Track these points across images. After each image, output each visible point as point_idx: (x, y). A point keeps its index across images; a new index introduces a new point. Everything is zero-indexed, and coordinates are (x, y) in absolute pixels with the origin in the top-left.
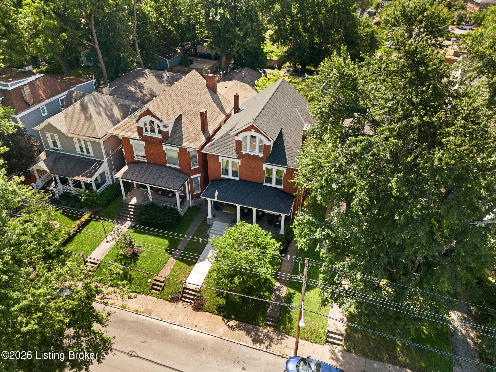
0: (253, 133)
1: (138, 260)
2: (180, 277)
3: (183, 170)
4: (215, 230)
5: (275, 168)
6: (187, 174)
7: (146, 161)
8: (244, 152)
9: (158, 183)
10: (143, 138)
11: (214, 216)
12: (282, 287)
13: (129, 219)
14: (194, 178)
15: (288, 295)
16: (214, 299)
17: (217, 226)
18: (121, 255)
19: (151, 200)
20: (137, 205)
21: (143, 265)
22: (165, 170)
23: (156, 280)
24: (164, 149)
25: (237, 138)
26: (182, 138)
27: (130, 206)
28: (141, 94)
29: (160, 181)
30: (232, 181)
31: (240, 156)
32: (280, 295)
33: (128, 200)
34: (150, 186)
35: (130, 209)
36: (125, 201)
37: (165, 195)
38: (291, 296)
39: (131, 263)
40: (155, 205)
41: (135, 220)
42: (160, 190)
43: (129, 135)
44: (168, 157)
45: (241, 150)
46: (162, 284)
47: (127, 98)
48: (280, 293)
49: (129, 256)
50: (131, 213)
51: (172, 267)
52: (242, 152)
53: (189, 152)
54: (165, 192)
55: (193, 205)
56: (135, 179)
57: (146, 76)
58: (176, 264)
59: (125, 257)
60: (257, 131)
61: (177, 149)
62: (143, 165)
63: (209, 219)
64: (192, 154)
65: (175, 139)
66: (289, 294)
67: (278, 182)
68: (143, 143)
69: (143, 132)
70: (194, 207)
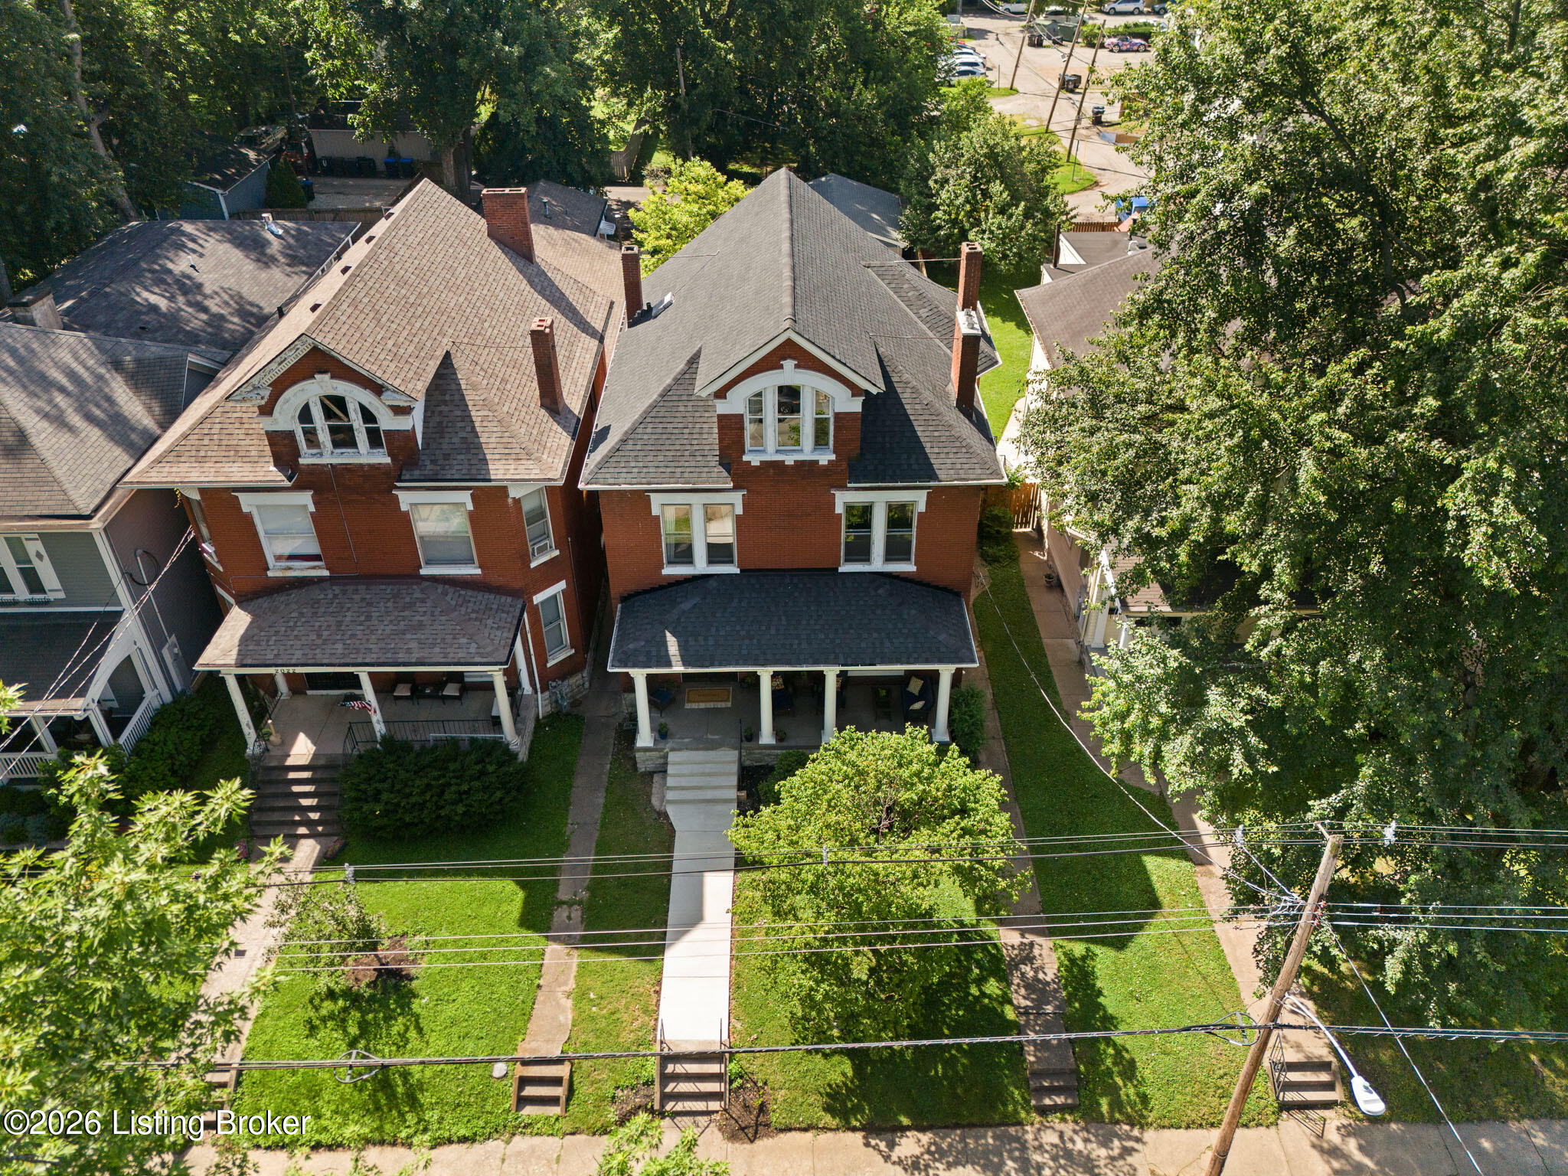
0: (789, 374)
1: (415, 996)
2: (625, 1017)
3: (496, 579)
4: (683, 788)
5: (880, 500)
6: (515, 593)
7: (326, 573)
8: (754, 459)
9: (409, 651)
10: (302, 478)
11: (662, 733)
12: (1032, 944)
13: (302, 830)
14: (542, 603)
15: (1069, 970)
16: (803, 1068)
17: (686, 769)
18: (331, 995)
19: (379, 728)
20: (322, 762)
21: (449, 1011)
22: (417, 595)
23: (526, 1063)
24: (404, 507)
25: (723, 407)
26: (479, 447)
27: (292, 775)
28: (204, 317)
29: (413, 645)
30: (713, 583)
31: (741, 475)
32: (1041, 976)
33: (275, 752)
34: (370, 674)
35: (296, 789)
36: (258, 758)
37: (429, 696)
38: (1082, 969)
39: (388, 1019)
40: (406, 747)
41: (330, 829)
42: (401, 678)
43: (236, 473)
44: (422, 538)
45: (743, 452)
46: (563, 1071)
47: (142, 332)
48: (1036, 971)
49: (368, 993)
50: (305, 802)
51: (571, 985)
52: (745, 458)
53: (517, 501)
54: (426, 685)
55: (548, 709)
56: (298, 656)
57: (191, 245)
58: (582, 967)
59: (353, 998)
60: (807, 362)
61: (465, 497)
62: (316, 593)
63: (646, 750)
64: (526, 507)
65: (447, 457)
66: (1072, 961)
67: (896, 550)
68: (306, 498)
69: (297, 454)
70: (556, 717)
